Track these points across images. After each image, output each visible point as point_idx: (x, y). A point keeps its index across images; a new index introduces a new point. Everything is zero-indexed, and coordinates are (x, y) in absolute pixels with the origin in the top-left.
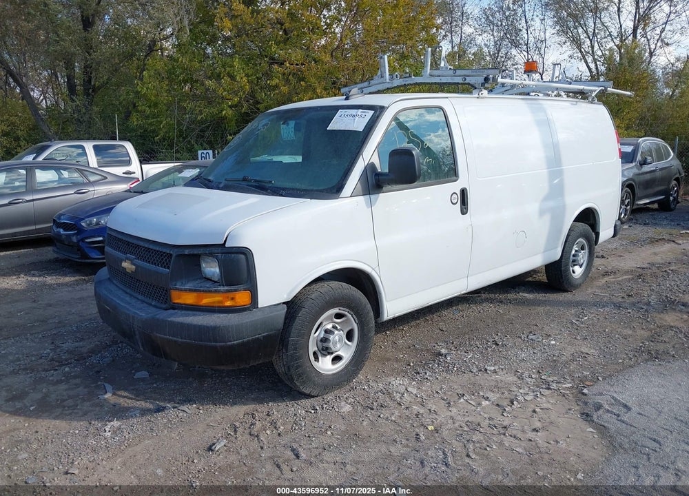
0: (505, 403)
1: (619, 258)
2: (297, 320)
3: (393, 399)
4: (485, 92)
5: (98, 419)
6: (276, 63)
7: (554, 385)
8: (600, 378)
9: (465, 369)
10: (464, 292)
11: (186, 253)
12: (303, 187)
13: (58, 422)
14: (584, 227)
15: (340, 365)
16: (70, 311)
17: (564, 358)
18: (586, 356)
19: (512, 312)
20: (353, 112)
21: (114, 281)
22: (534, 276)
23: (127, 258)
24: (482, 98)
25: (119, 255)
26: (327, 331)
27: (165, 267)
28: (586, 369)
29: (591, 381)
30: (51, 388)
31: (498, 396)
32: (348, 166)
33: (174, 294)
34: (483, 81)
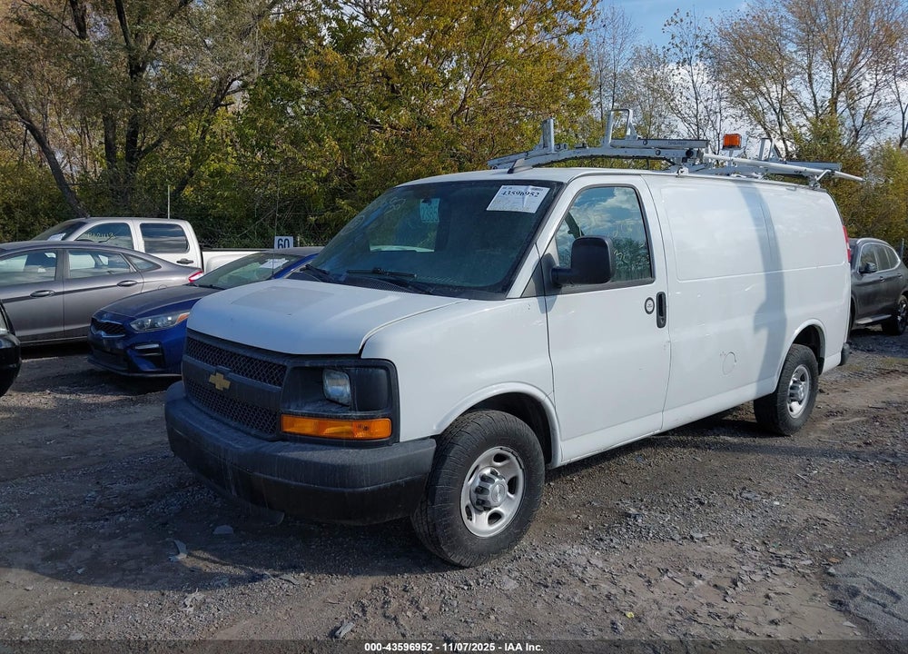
0: (726, 584)
1: (843, 394)
2: (447, 461)
3: (572, 574)
4: (685, 170)
5: (172, 589)
6: (378, 127)
7: (789, 561)
8: (849, 554)
9: (663, 537)
10: (658, 431)
11: (307, 365)
12: (456, 283)
13: (118, 591)
14: (805, 350)
15: (499, 526)
16: (117, 441)
17: (795, 525)
18: (825, 522)
19: (714, 460)
20: (522, 188)
21: (194, 403)
22: (734, 414)
23: (217, 371)
24: (682, 177)
25: (205, 366)
26: (484, 478)
27: (274, 383)
28: (827, 540)
29: (836, 557)
30: (104, 544)
31: (714, 573)
32: (517, 257)
33: (286, 419)
34: (685, 156)
